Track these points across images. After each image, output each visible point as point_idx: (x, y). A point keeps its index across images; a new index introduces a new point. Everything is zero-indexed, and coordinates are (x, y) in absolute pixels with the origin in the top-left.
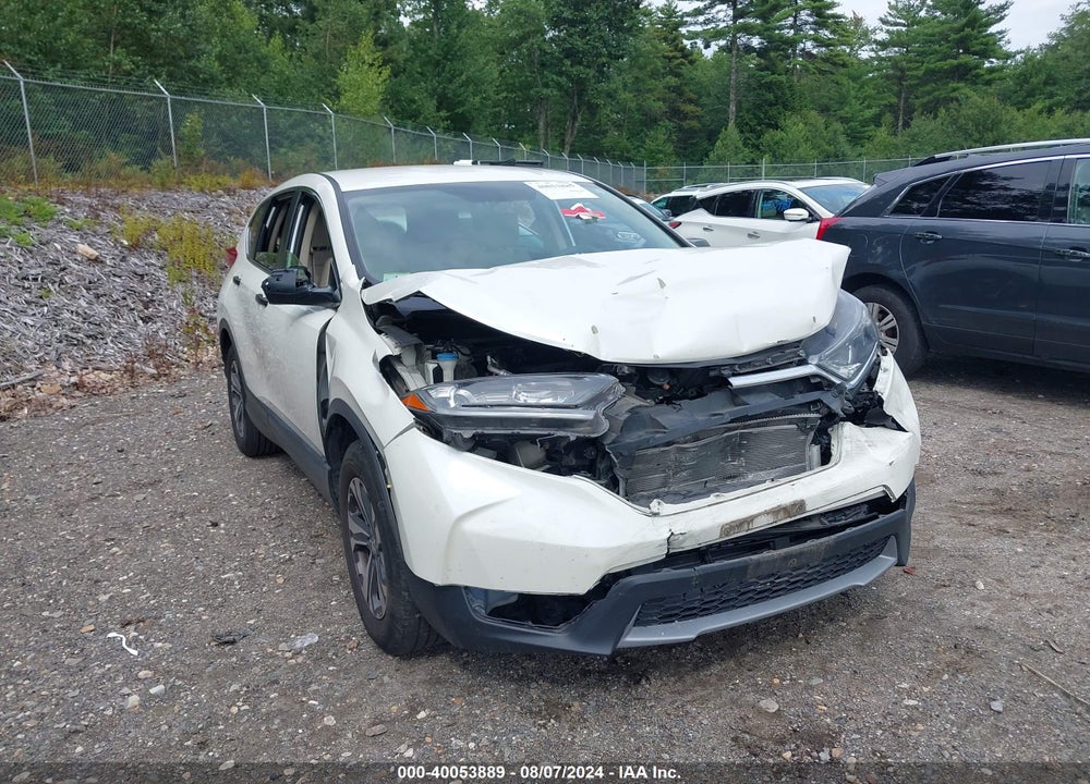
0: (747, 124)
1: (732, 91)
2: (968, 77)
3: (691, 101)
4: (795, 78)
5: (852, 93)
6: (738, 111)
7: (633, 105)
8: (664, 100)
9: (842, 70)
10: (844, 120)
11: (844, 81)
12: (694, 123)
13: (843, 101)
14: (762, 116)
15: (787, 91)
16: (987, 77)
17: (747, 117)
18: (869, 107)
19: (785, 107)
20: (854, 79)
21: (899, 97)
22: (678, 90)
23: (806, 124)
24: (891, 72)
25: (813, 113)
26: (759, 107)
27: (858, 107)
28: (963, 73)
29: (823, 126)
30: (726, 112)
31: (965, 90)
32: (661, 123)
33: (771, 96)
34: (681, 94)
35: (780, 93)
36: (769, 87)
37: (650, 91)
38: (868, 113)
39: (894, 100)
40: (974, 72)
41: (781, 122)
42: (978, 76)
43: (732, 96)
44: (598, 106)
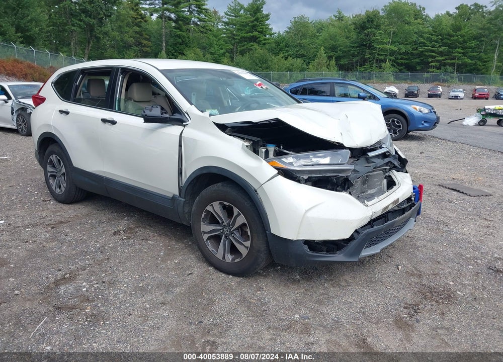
0: (170, 52)
1: (164, 37)
2: (257, 41)
3: (146, 39)
4: (191, 34)
5: (215, 42)
6: (166, 46)
7: (119, 38)
8: (134, 38)
9: (211, 32)
10: (212, 54)
11: (211, 37)
12: (148, 49)
13: (211, 45)
14: (177, 49)
15: (187, 39)
16: (264, 42)
17: (171, 49)
18: (221, 49)
19: (187, 46)
20: (216, 36)
21: (234, 46)
22: (140, 34)
23: (195, 54)
24: (230, 35)
25: (198, 49)
26: (175, 45)
27: (217, 49)
28: (254, 39)
29: (202, 56)
30: (161, 46)
31: (256, 45)
32: (133, 48)
33: (180, 41)
34: (141, 35)
35: (184, 40)
36: (179, 36)
37: (127, 32)
38: (221, 51)
39: (232, 47)
40: (259, 39)
41: (185, 52)
42: (260, 41)
43: (164, 39)
44: (100, 38)
